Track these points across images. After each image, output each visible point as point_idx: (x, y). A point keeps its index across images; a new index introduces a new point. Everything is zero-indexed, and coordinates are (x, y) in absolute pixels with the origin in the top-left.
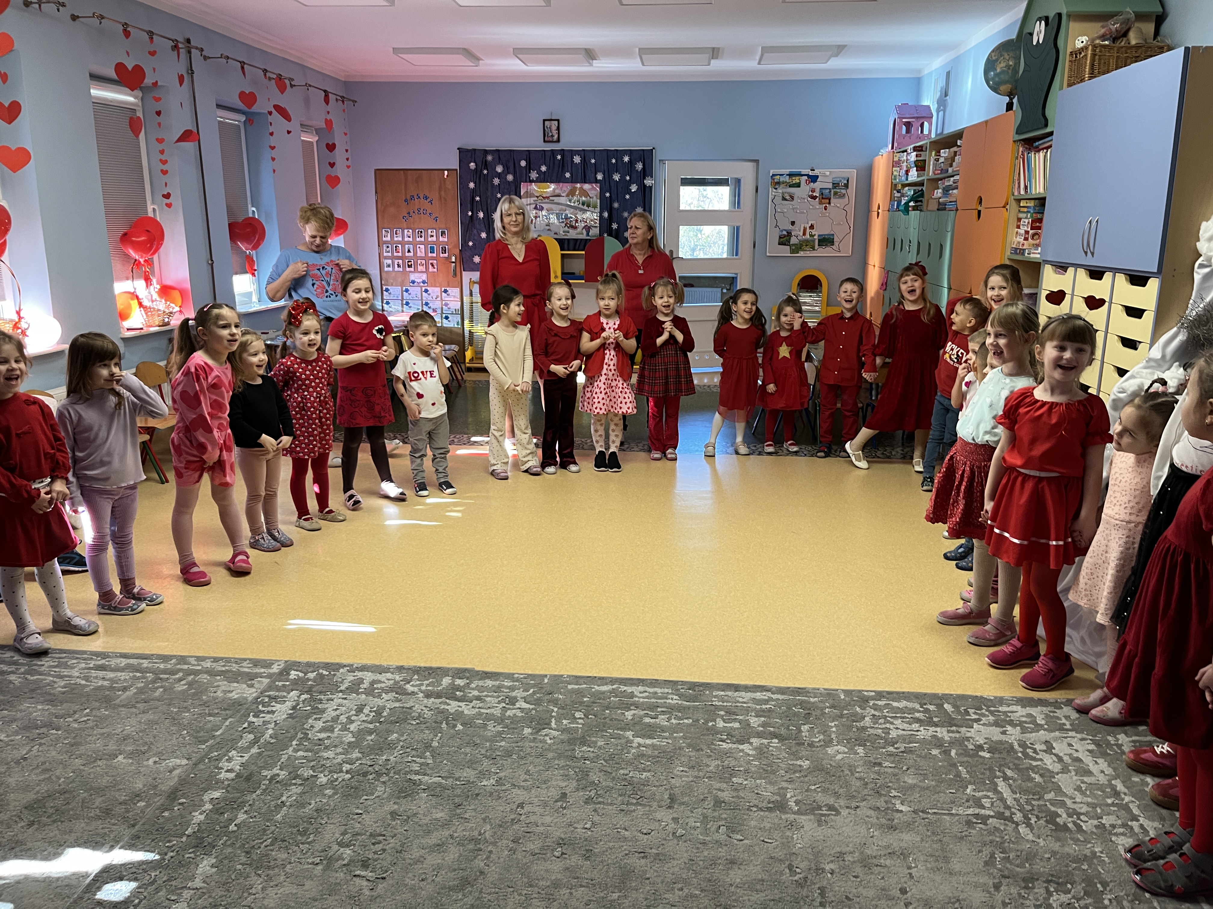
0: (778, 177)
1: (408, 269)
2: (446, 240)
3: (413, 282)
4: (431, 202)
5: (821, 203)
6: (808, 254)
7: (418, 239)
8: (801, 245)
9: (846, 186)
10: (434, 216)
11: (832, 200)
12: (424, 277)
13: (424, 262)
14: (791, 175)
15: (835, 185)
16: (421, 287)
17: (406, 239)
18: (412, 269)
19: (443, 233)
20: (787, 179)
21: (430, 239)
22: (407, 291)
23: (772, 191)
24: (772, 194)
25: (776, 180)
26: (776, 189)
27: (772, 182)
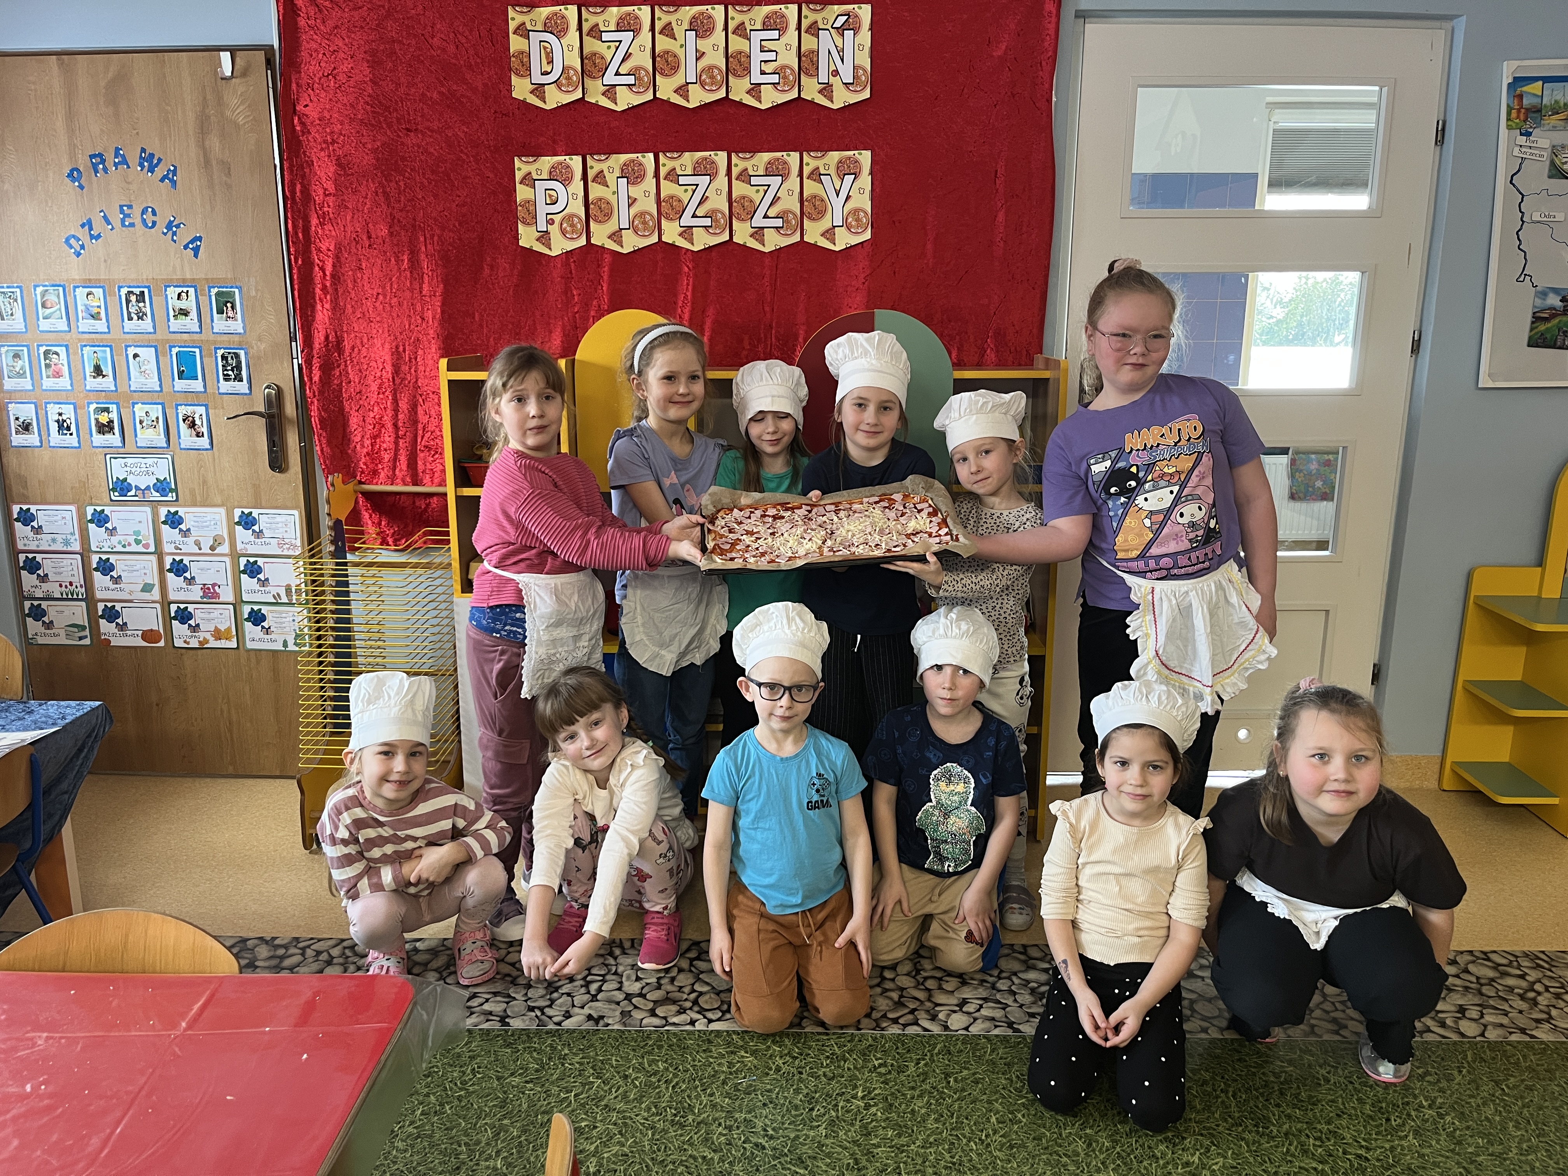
0: (1537, 87)
1: (99, 439)
2: (237, 326)
3: (122, 487)
4: (170, 178)
7: (129, 326)
10: (185, 235)
12: (162, 469)
13: (156, 411)
16: (155, 505)
17: (86, 325)
18: (114, 439)
19: (225, 303)
21: (176, 324)
22: (101, 519)
23: (1512, 143)
24: (1510, 155)
25: (1525, 102)
26: (1528, 134)
27: (1510, 109)
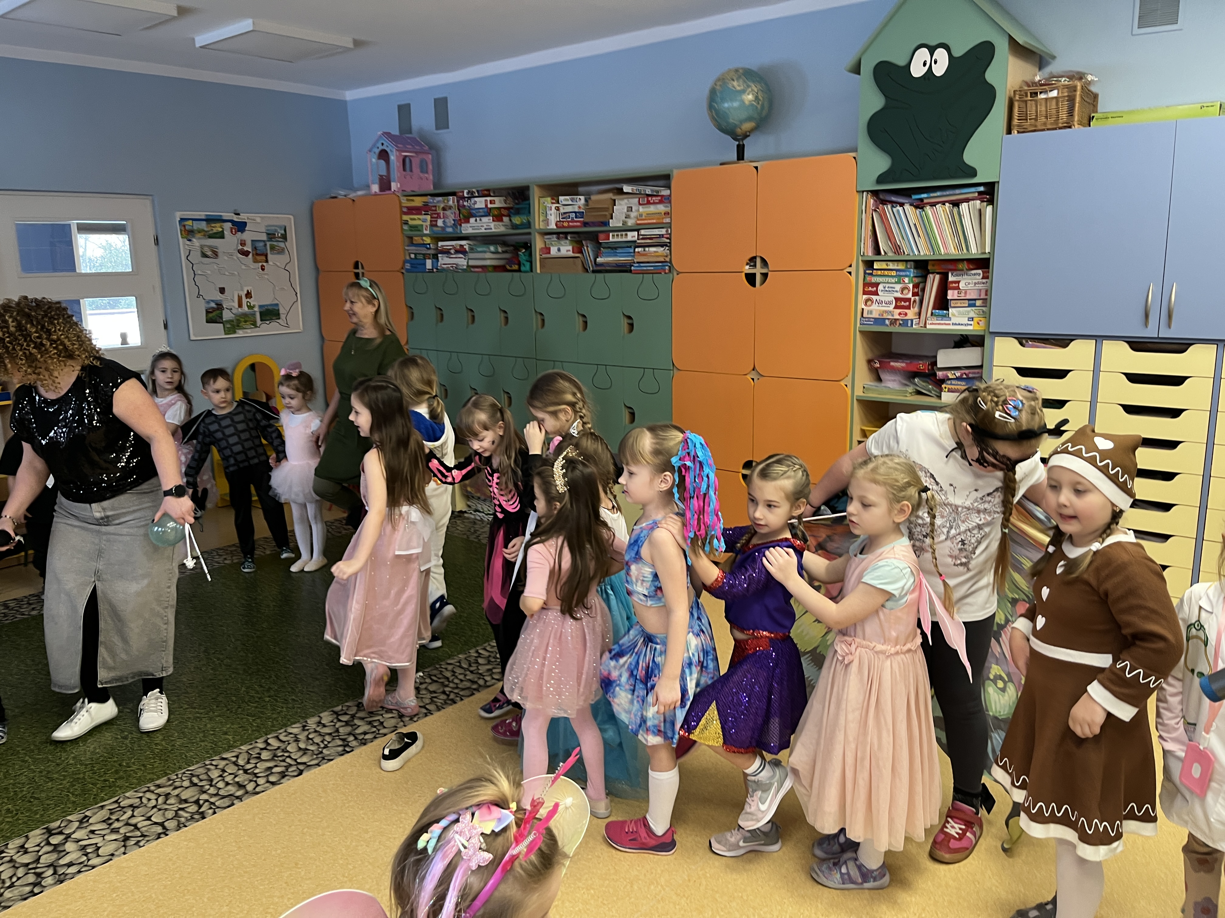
0: (190, 223)
5: (255, 261)
6: (250, 332)
8: (239, 321)
9: (284, 237)
11: (269, 256)
14: (209, 220)
15: (271, 236)
20: (203, 225)
23: (184, 244)
24: (185, 248)
25: (187, 228)
26: (190, 240)
27: (181, 230)
